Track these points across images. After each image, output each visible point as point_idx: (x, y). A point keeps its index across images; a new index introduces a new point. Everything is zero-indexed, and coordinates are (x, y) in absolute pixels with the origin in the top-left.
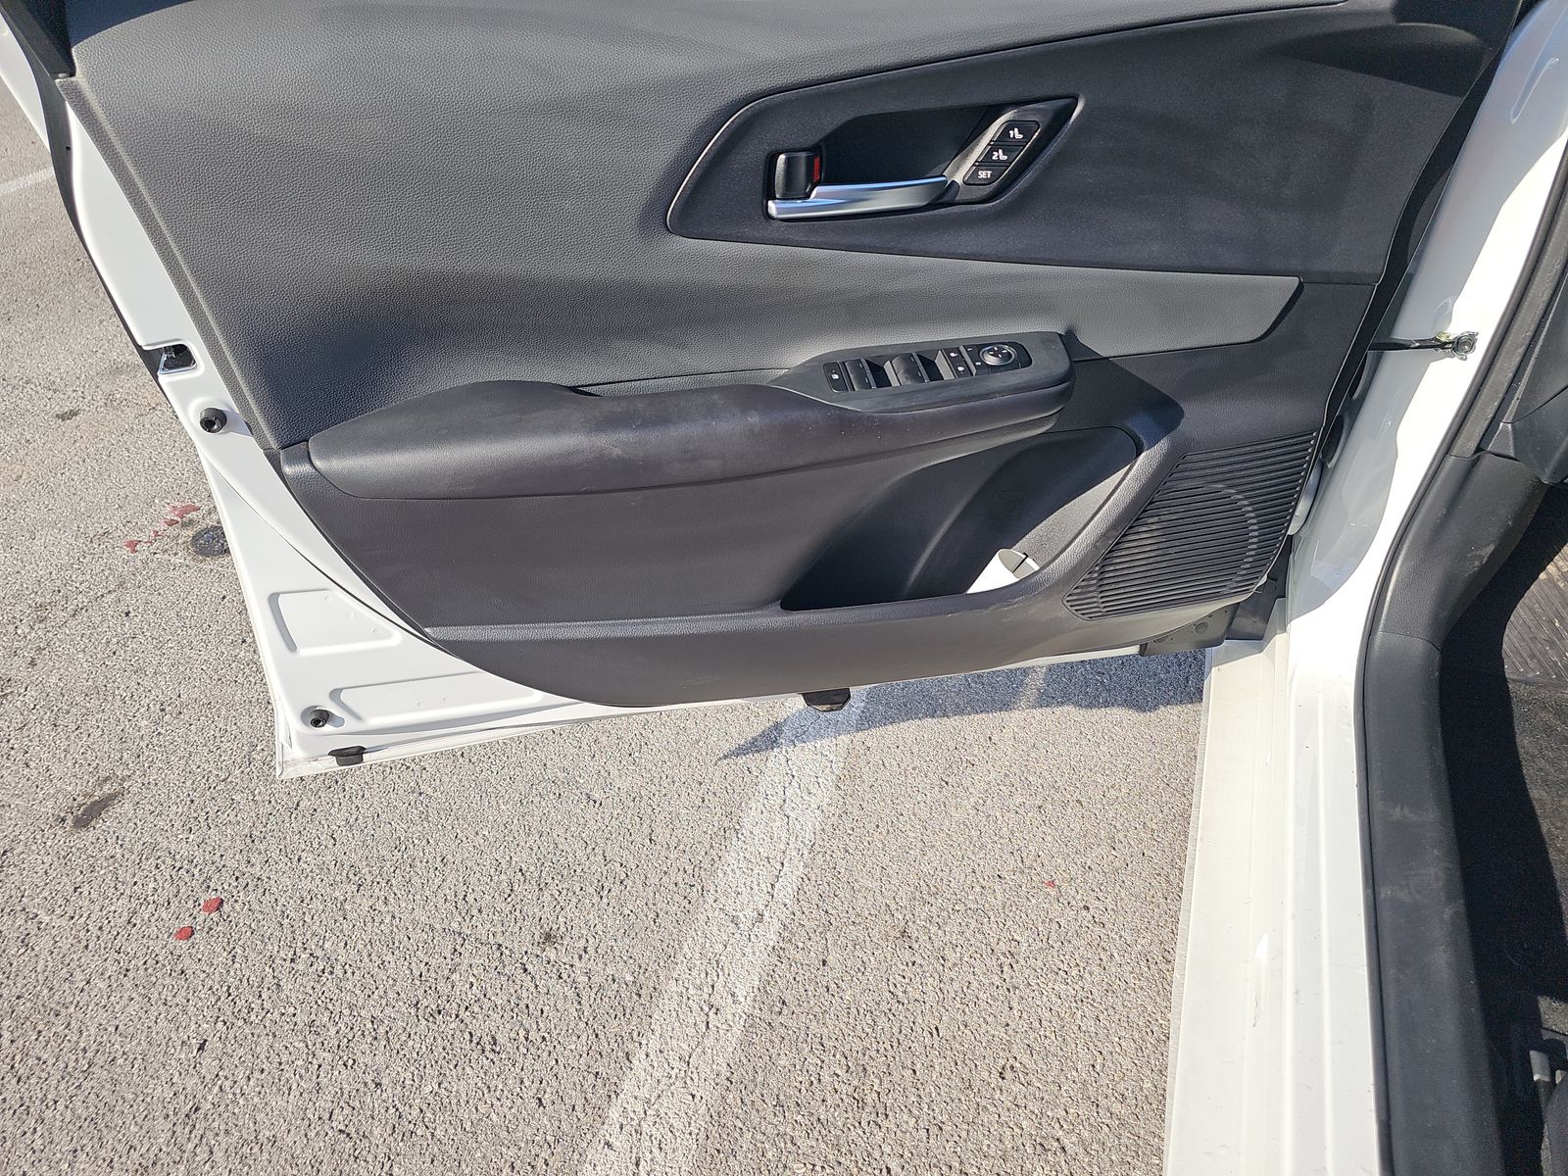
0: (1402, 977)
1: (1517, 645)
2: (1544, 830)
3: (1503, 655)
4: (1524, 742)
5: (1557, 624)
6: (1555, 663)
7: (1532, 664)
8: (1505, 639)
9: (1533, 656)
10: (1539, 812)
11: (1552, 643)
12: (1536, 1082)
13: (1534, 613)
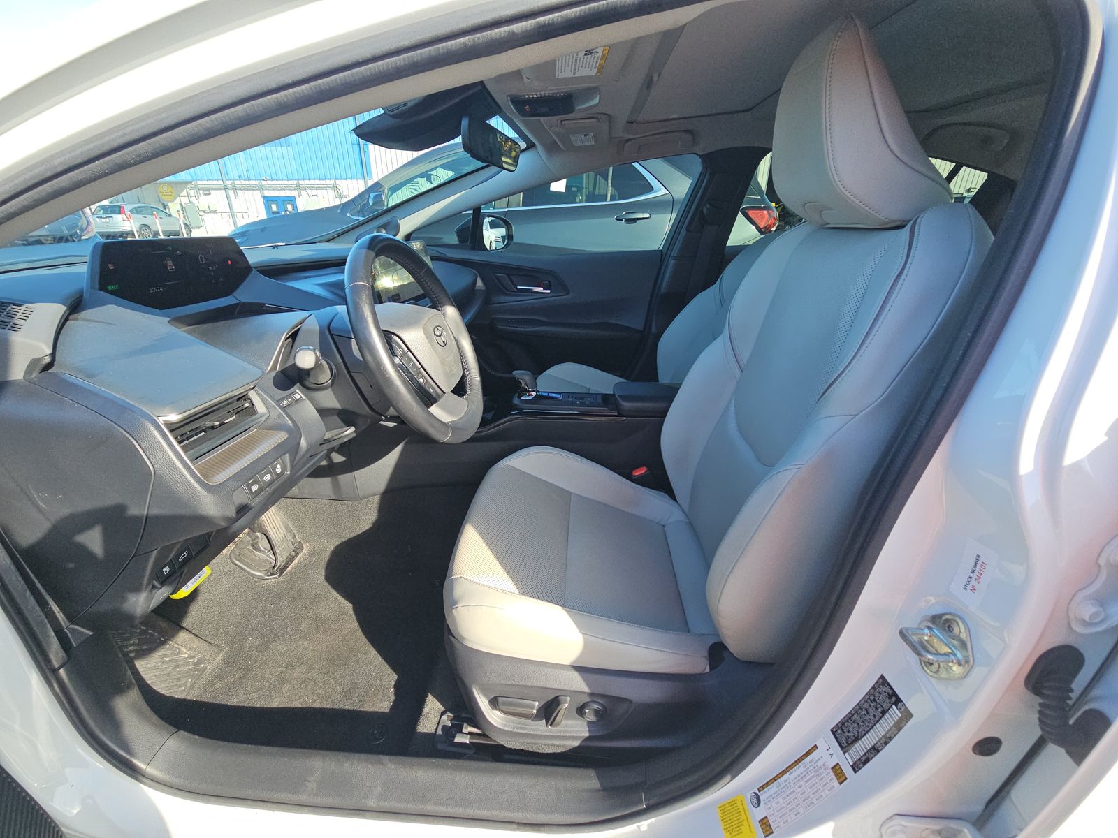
0: (432, 801)
1: (166, 685)
2: (300, 706)
3: (169, 695)
4: (234, 701)
5: (167, 659)
6: (189, 669)
7: (183, 681)
8: (159, 690)
9: (179, 679)
10: (287, 705)
11: (177, 666)
12: (470, 742)
13: (153, 668)
